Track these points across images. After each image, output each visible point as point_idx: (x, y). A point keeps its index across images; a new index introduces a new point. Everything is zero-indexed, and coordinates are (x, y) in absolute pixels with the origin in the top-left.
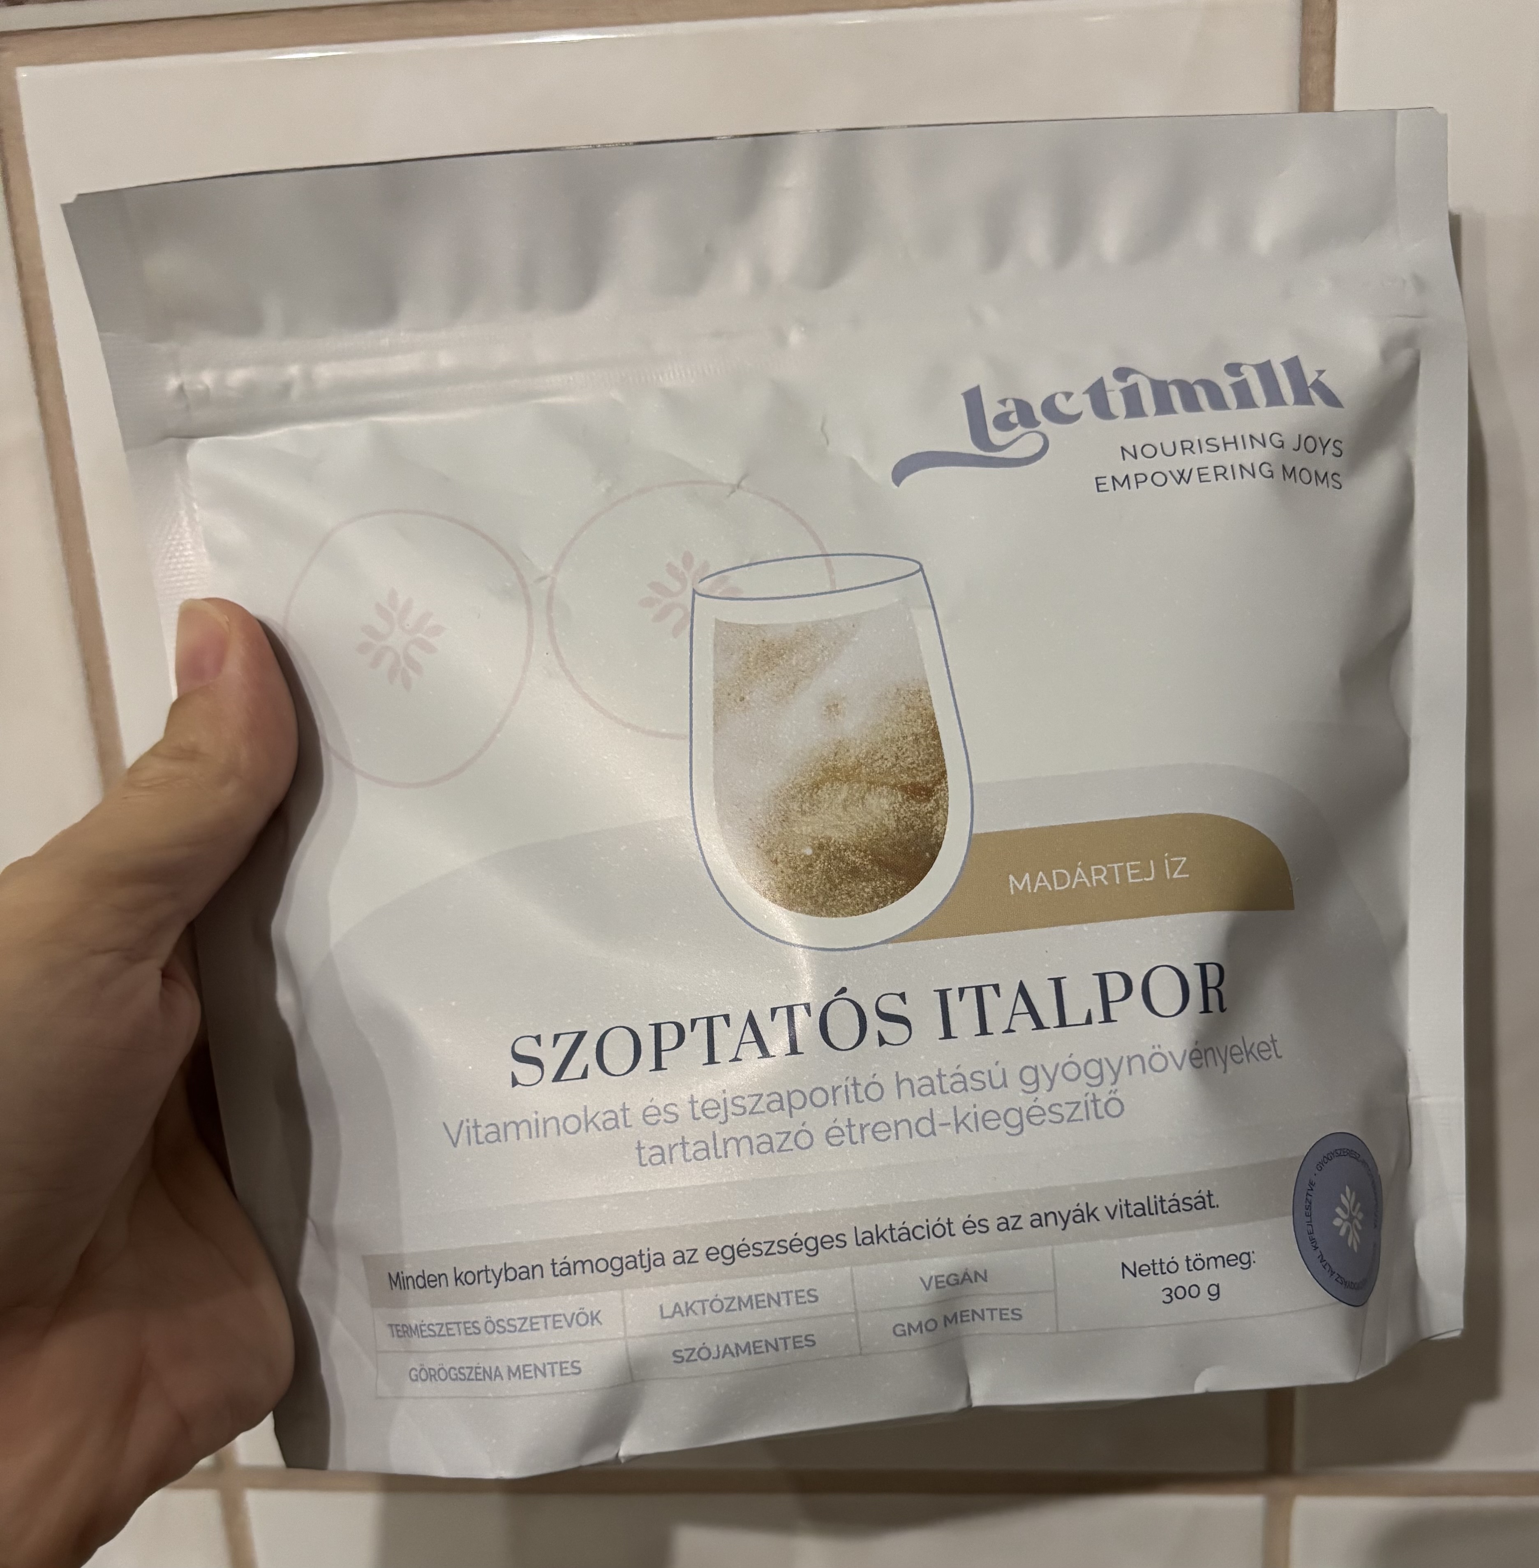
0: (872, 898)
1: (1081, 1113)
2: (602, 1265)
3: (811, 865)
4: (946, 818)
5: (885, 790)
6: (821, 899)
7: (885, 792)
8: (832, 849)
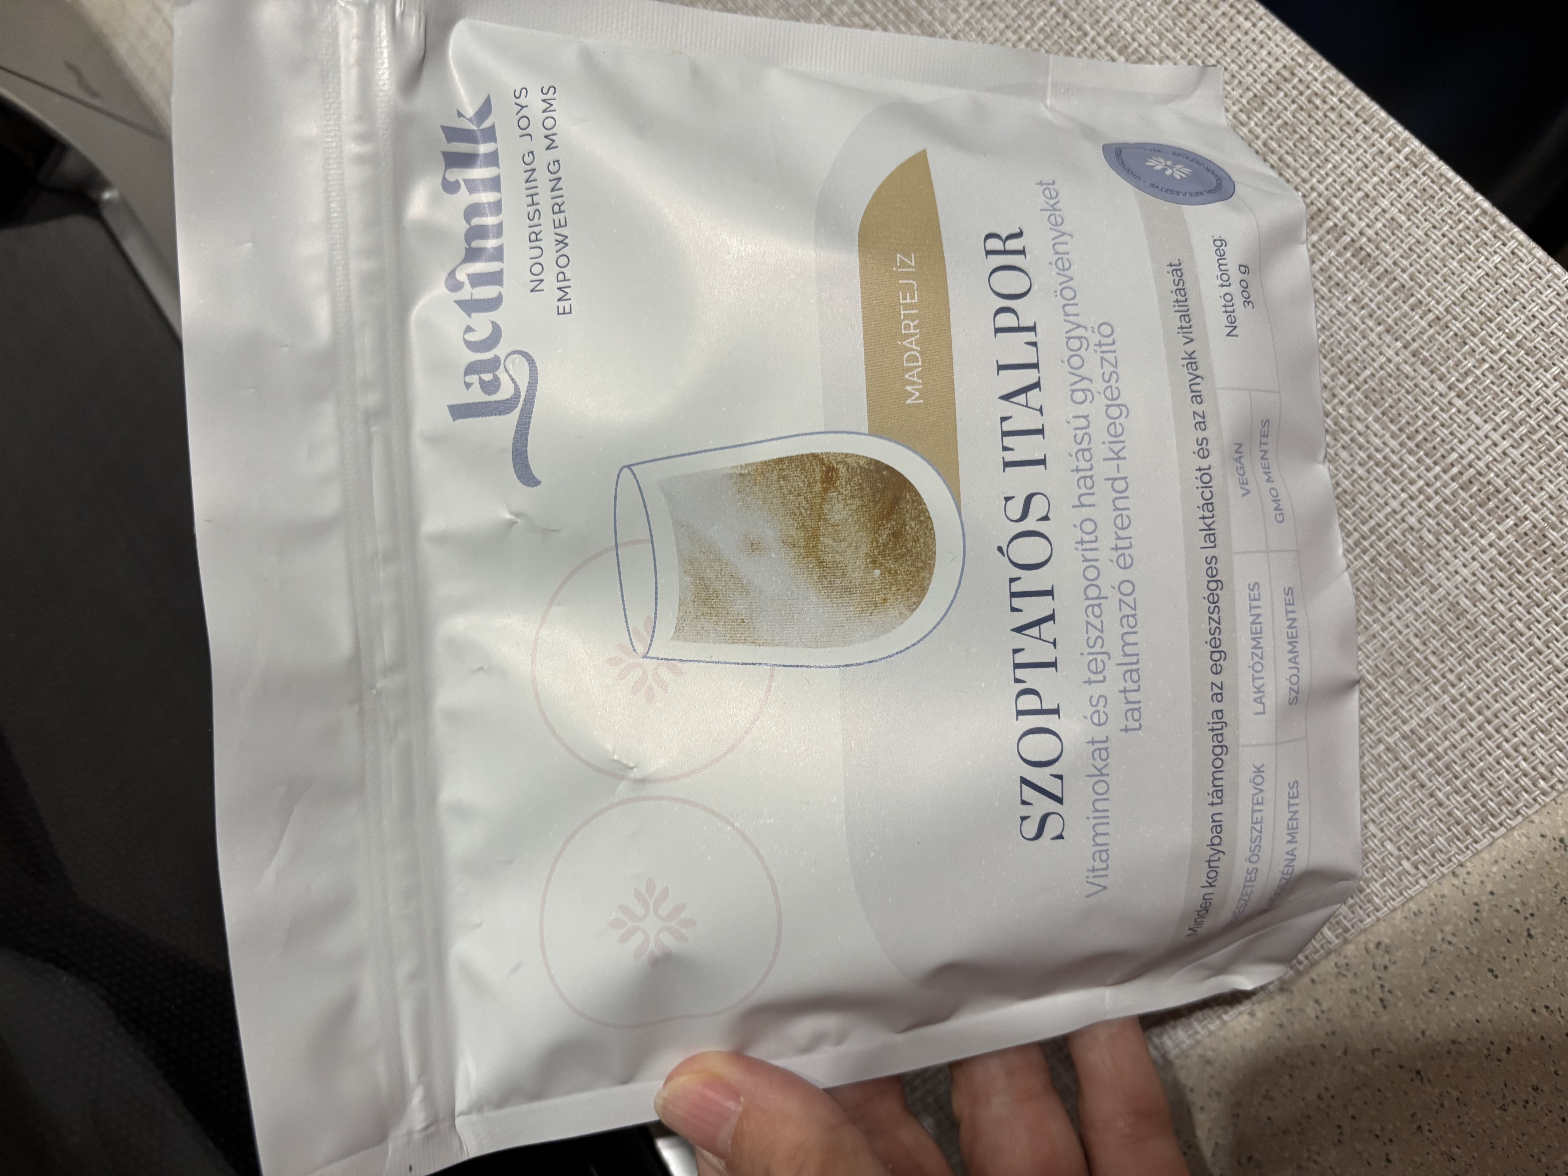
0: (921, 521)
1: (1110, 357)
2: (1218, 763)
3: (890, 571)
4: (853, 455)
5: (827, 507)
6: (919, 564)
7: (829, 507)
8: (876, 553)
